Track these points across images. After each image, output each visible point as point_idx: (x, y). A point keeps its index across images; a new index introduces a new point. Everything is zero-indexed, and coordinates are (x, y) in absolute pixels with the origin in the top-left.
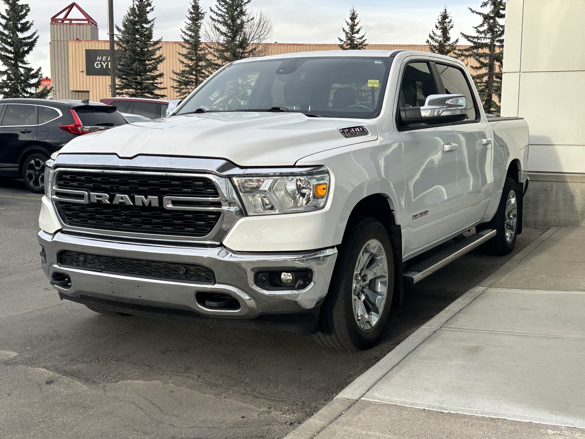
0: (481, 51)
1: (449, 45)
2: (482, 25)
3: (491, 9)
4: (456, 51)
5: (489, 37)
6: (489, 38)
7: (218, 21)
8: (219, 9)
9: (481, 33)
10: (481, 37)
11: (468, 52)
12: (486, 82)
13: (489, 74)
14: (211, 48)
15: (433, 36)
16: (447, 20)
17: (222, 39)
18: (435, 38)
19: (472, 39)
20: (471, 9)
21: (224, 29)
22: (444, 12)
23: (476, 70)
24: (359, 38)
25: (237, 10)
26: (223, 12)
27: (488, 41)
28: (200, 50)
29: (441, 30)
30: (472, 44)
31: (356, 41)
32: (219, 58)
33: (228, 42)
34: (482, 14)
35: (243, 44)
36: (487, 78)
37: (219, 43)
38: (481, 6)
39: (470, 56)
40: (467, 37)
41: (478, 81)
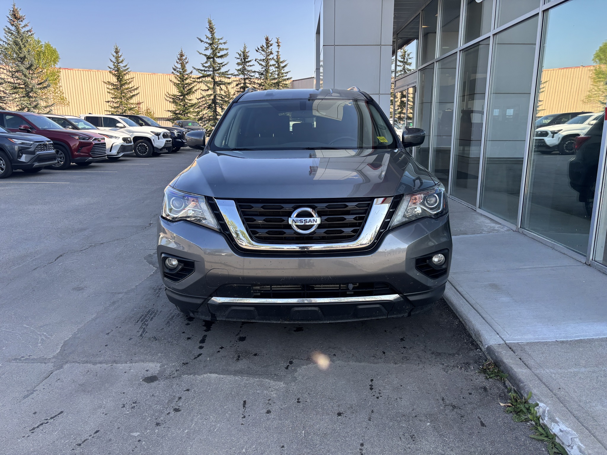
0: (207, 79)
2: (206, 62)
3: (211, 52)
4: (192, 79)
5: (211, 70)
10: (206, 70)
15: (175, 68)
19: (200, 71)
20: (198, 52)
22: (181, 52)
24: (123, 67)
26: (11, 41)
27: (211, 73)
34: (206, 55)
38: (205, 50)
39: (201, 82)
40: (197, 70)
41: (207, 99)
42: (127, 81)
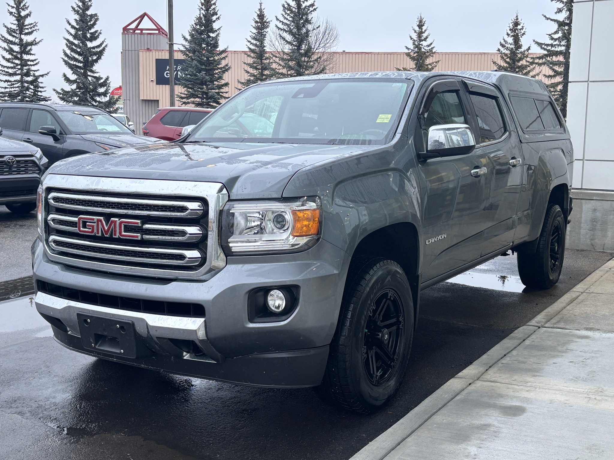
0: (555, 59)
1: (521, 52)
2: (556, 32)
3: (566, 15)
4: (528, 59)
5: (564, 44)
6: (564, 46)
7: (284, 30)
8: (285, 18)
9: (556, 40)
10: (555, 45)
11: (541, 60)
12: (561, 91)
13: (564, 83)
14: (276, 57)
15: (504, 43)
16: (519, 27)
17: (287, 48)
18: (506, 45)
19: (545, 47)
20: (545, 16)
21: (289, 38)
22: (515, 19)
23: (550, 79)
24: (426, 46)
25: (303, 19)
26: (289, 20)
27: (563, 48)
28: (265, 59)
29: (513, 38)
30: (546, 52)
31: (424, 49)
32: (284, 67)
33: (293, 51)
34: (557, 20)
35: (308, 52)
36: (562, 87)
37: (283, 52)
38: (556, 13)
39: (544, 64)
40: (540, 44)
41: (552, 89)
42: (429, 66)
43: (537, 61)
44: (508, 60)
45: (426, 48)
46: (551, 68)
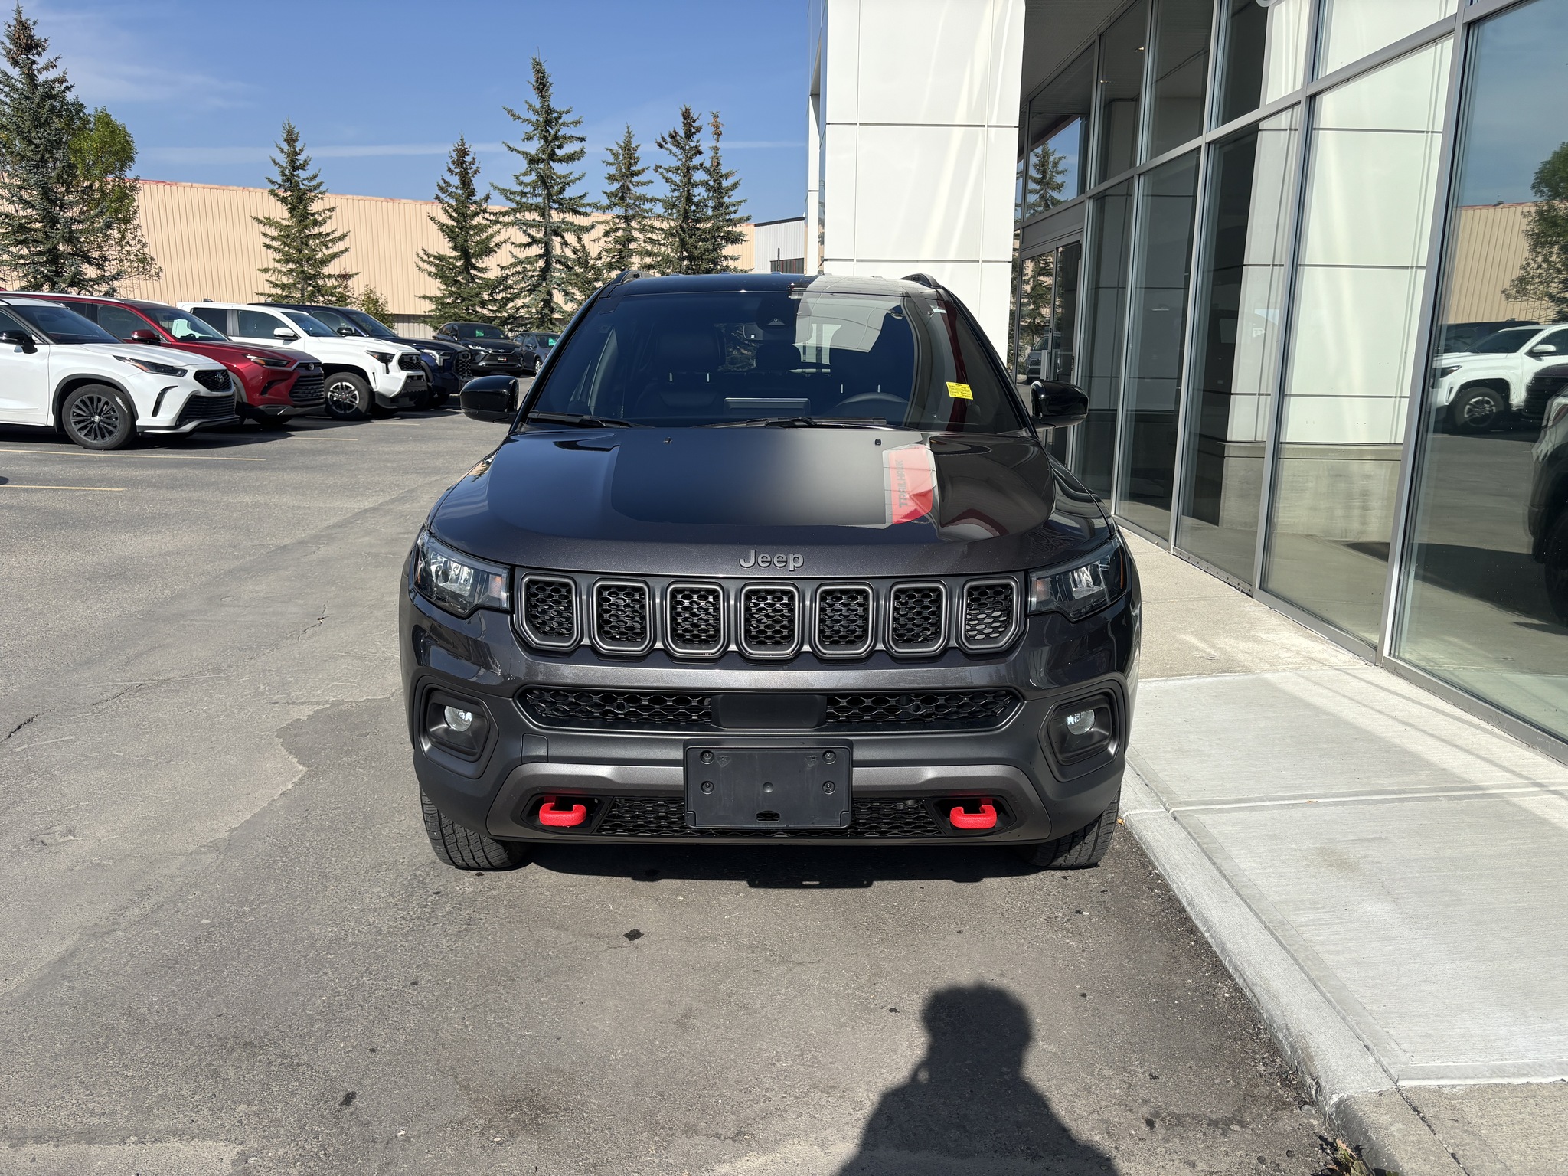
0: (528, 216)
1: (475, 203)
2: (526, 173)
6: (540, 195)
9: (526, 185)
10: (526, 193)
11: (508, 217)
12: (542, 270)
13: (545, 257)
18: (449, 189)
19: (511, 196)
23: (524, 249)
24: (308, 178)
27: (540, 200)
31: (303, 184)
34: (526, 153)
36: (543, 263)
39: (512, 224)
41: (529, 267)
42: (316, 216)
43: (501, 219)
44: (454, 214)
45: (305, 183)
46: (525, 232)
